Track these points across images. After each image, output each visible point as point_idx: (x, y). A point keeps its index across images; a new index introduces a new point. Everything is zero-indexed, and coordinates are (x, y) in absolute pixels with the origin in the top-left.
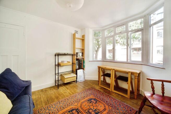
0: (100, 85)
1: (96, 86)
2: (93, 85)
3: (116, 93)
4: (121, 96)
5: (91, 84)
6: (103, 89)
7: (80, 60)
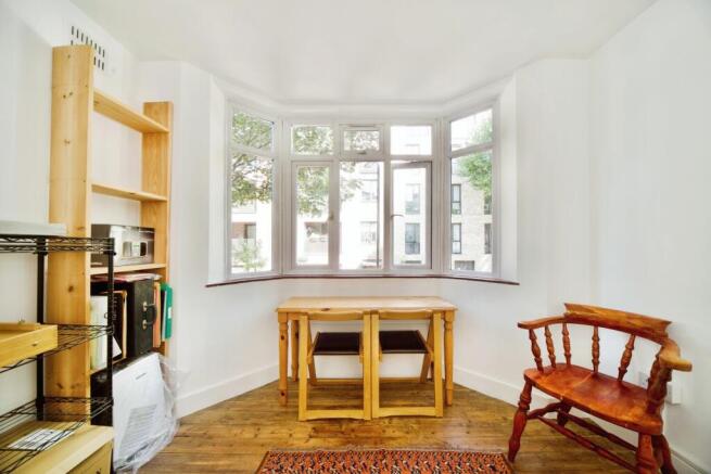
0: (304, 414)
1: (283, 432)
2: (266, 434)
3: (391, 417)
4: (413, 420)
5: (248, 434)
6: (327, 426)
7: (137, 290)
